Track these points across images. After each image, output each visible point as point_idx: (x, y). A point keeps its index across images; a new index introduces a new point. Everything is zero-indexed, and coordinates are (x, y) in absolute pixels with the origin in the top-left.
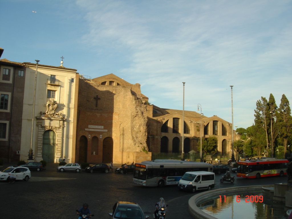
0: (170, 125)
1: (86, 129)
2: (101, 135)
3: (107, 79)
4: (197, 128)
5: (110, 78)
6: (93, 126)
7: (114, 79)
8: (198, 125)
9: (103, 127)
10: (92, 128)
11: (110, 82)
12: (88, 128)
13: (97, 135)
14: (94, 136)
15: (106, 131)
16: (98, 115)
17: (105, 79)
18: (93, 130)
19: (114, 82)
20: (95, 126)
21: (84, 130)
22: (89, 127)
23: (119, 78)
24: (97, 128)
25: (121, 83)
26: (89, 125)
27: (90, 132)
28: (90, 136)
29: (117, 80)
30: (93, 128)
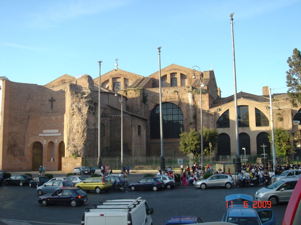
0: (233, 116)
1: (40, 135)
2: (56, 140)
3: (167, 71)
4: (279, 116)
5: (170, 70)
6: (48, 130)
7: (176, 69)
8: (280, 112)
9: (57, 131)
10: (47, 132)
11: (171, 74)
12: (42, 133)
13: (53, 140)
14: (50, 141)
15: (60, 134)
16: (54, 118)
17: (165, 72)
18: (48, 135)
19: (176, 73)
20: (51, 130)
21: (38, 136)
22: (44, 132)
23: (181, 67)
24: (52, 132)
25: (186, 72)
26: (44, 130)
27: (45, 138)
28: (45, 142)
29: (180, 70)
30: (49, 132)
